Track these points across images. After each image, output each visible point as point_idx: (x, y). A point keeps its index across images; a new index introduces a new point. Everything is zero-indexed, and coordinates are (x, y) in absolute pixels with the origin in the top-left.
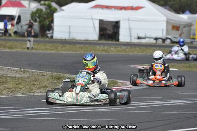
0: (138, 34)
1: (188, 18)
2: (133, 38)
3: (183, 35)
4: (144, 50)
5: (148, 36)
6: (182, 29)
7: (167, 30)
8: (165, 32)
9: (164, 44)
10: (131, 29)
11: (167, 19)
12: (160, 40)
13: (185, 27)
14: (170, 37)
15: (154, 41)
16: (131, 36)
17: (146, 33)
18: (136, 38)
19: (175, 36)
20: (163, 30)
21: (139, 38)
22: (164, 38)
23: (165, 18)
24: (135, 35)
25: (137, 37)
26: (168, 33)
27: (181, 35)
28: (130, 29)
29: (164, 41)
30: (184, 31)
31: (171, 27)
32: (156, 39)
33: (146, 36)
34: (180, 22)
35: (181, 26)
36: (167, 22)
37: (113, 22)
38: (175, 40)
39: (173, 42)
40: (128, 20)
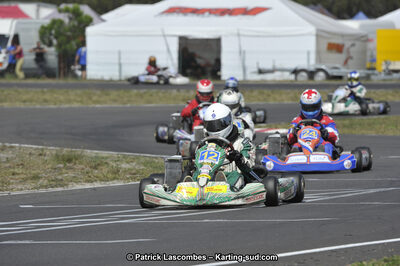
0: (258, 64)
1: (362, 27)
2: (248, 72)
4: (269, 96)
5: (278, 66)
6: (348, 49)
7: (318, 52)
8: (313, 57)
9: (311, 82)
10: (244, 52)
11: (318, 30)
12: (304, 74)
13: (353, 45)
14: (323, 67)
15: (292, 77)
16: (244, 69)
17: (274, 61)
18: (254, 73)
19: (334, 64)
20: (308, 53)
21: (261, 72)
22: (312, 68)
23: (312, 29)
24: (252, 67)
25: (256, 70)
26: (319, 59)
27: (346, 62)
28: (242, 53)
29: (311, 74)
30: (352, 54)
31: (324, 46)
32: (296, 72)
33: (274, 66)
34: (343, 36)
35: (347, 44)
36: (317, 36)
37: (207, 40)
38: (335, 73)
39: (329, 77)
40: (239, 35)
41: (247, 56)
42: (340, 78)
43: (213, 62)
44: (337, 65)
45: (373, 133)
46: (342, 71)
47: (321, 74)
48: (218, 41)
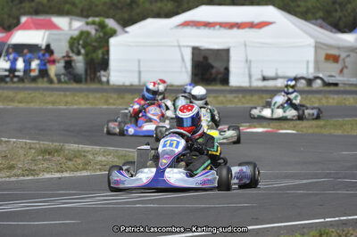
0: (262, 71)
2: (253, 79)
3: (345, 70)
5: (280, 74)
6: (344, 60)
7: (316, 62)
8: (312, 66)
9: (309, 88)
10: (250, 62)
11: (316, 42)
12: (303, 81)
13: (348, 56)
14: (321, 75)
16: (250, 76)
17: (277, 70)
18: (258, 79)
19: (331, 72)
20: (308, 62)
21: (264, 79)
22: (311, 77)
23: (312, 42)
24: (257, 74)
25: (260, 77)
26: (317, 68)
27: (341, 71)
28: (248, 62)
29: (310, 82)
30: (347, 64)
31: (323, 57)
32: (296, 79)
33: (277, 74)
34: (339, 48)
35: (343, 55)
36: (316, 47)
37: (218, 50)
38: (331, 80)
39: (326, 84)
40: (245, 45)
41: (253, 65)
42: (336, 85)
43: (222, 70)
44: (333, 74)
45: (339, 132)
46: (338, 79)
47: (319, 81)
48: (227, 51)
